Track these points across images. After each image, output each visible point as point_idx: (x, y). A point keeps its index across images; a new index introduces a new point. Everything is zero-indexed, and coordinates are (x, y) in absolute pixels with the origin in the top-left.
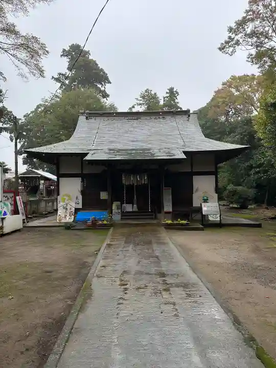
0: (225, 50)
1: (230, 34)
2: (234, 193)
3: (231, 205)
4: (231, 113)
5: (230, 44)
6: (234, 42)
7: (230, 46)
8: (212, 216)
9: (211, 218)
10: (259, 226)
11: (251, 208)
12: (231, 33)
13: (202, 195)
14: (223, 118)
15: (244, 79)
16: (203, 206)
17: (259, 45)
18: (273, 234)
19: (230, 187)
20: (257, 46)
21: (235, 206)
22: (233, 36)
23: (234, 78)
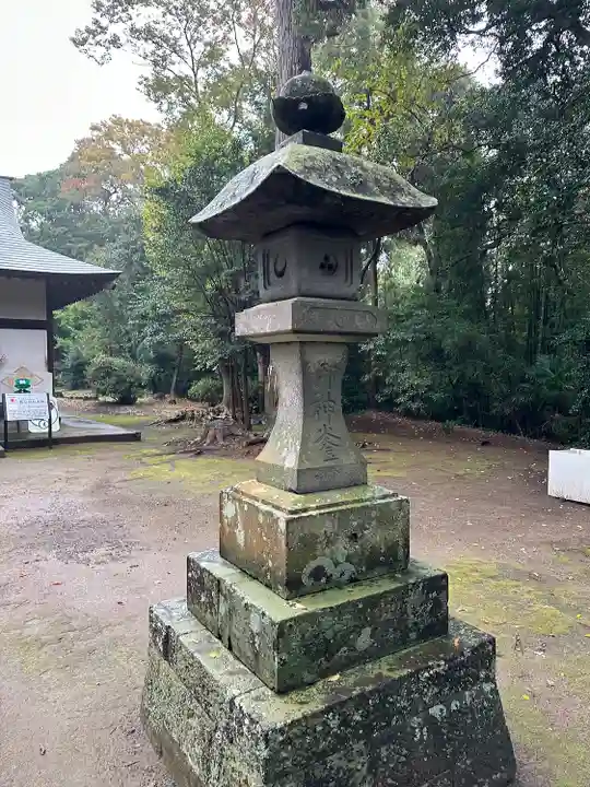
0: (86, 47)
1: (98, 16)
2: (107, 371)
3: (101, 399)
4: (114, 197)
5: (98, 38)
6: (108, 36)
7: (98, 43)
8: (37, 422)
9: (33, 429)
10: (136, 438)
11: (141, 403)
12: (99, 14)
13: (15, 377)
14: (97, 208)
15: (140, 129)
16: (8, 400)
17: (159, 63)
18: (154, 451)
19: (101, 358)
20: (155, 63)
21: (110, 399)
22: (104, 22)
23: (118, 122)
